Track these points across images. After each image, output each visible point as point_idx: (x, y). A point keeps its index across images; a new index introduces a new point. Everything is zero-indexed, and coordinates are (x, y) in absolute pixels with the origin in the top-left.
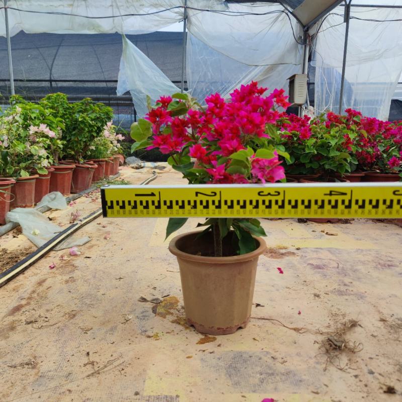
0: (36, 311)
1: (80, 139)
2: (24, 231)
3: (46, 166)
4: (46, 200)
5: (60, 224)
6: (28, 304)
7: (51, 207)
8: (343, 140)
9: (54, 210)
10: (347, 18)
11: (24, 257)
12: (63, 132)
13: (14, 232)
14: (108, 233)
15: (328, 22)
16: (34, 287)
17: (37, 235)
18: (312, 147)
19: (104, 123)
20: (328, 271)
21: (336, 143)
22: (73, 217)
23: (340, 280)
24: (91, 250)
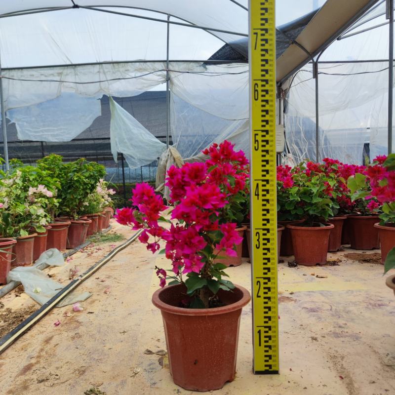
0: (46, 369)
1: (75, 197)
2: (26, 290)
3: (44, 224)
4: (44, 258)
5: (60, 280)
6: (38, 362)
7: (49, 264)
8: (324, 188)
9: (52, 267)
10: (316, 74)
11: (29, 316)
12: (59, 190)
13: (16, 291)
14: (108, 287)
15: (299, 78)
16: (41, 345)
17: (39, 293)
18: (296, 195)
19: (97, 180)
20: (322, 314)
21: (318, 191)
22: (71, 273)
23: (335, 322)
24: (92, 305)
